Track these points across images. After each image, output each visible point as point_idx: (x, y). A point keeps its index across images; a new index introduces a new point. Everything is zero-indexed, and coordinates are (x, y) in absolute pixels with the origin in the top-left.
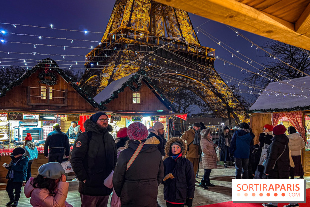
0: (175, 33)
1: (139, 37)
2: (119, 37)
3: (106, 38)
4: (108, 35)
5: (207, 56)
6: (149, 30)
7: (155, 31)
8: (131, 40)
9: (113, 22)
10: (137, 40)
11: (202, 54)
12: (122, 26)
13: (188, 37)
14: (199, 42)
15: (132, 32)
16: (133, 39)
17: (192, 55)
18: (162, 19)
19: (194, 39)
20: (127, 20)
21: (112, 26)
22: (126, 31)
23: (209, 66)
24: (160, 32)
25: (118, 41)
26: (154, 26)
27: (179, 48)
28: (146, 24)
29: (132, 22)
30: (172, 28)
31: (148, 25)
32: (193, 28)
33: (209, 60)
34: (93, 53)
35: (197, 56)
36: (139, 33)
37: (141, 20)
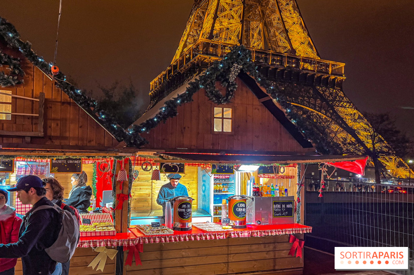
0: (280, 44)
1: (225, 53)
2: (196, 55)
3: (178, 57)
4: (181, 53)
5: (332, 74)
6: (240, 41)
7: (248, 43)
8: (213, 58)
9: (189, 35)
10: (222, 56)
11: (322, 72)
12: (202, 39)
13: (300, 48)
14: (318, 55)
15: (215, 46)
16: (216, 55)
17: (308, 73)
18: (261, 26)
19: (310, 50)
20: (209, 30)
21: (186, 41)
22: (206, 45)
23: (334, 88)
24: (257, 43)
25: (195, 60)
26: (248, 36)
27: (286, 65)
28: (236, 34)
29: (215, 32)
30: (276, 36)
31: (238, 36)
32: (309, 35)
33: (335, 79)
34: (161, 79)
35: (315, 74)
36: (225, 46)
37: (228, 29)
